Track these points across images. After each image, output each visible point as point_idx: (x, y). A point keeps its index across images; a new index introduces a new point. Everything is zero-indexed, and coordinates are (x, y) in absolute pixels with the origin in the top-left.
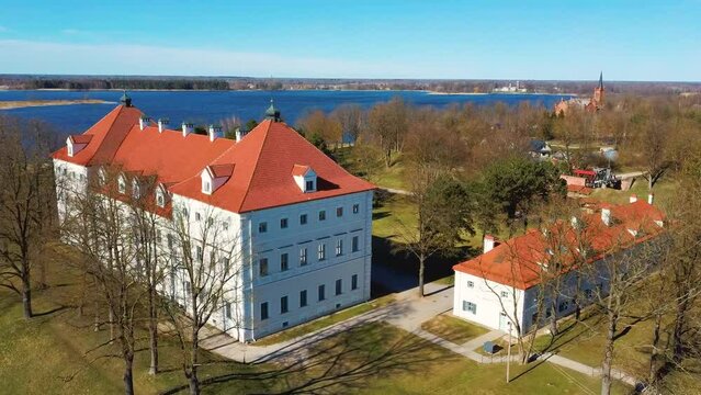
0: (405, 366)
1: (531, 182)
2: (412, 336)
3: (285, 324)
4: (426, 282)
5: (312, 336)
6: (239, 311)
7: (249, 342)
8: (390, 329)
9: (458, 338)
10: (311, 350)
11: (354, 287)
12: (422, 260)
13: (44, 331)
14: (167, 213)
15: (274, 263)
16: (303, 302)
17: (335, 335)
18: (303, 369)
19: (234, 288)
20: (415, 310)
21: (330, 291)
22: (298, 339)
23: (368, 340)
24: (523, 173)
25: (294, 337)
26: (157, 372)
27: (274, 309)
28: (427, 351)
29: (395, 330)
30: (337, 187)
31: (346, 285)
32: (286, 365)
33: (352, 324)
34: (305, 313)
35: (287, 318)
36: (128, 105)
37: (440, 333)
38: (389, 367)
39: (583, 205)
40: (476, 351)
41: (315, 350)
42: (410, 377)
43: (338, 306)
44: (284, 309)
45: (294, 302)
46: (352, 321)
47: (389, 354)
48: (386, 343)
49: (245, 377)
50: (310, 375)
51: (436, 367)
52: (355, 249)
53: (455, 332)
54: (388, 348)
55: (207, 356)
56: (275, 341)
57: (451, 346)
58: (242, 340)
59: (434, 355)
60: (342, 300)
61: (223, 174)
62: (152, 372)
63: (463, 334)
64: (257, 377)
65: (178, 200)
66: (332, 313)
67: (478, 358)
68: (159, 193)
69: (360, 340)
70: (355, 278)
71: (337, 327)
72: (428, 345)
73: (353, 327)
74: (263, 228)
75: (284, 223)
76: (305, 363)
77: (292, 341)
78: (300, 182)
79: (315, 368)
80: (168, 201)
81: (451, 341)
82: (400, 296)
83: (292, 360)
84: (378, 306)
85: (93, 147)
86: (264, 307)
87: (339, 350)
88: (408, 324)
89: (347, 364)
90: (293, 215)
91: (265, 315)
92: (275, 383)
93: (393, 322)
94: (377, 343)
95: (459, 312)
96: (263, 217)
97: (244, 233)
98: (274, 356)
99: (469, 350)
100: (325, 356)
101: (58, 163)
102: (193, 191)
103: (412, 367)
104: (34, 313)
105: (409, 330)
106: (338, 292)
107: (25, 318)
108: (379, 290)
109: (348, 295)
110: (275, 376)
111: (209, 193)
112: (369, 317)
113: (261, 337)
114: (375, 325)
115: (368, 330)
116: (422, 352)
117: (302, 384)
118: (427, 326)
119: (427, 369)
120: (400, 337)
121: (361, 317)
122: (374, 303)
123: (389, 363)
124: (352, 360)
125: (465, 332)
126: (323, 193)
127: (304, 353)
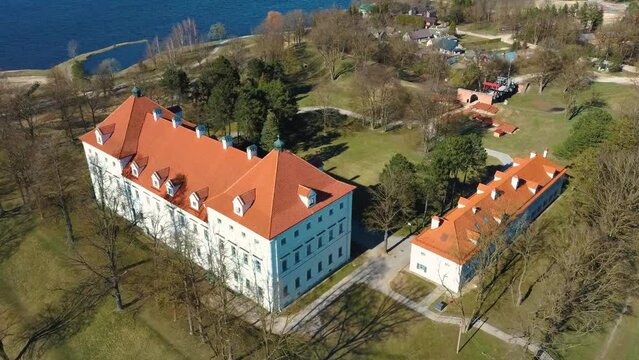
0: (390, 329)
2: (389, 298)
3: (299, 294)
5: (321, 303)
7: (277, 313)
8: (374, 291)
9: (418, 297)
10: (323, 317)
11: (340, 255)
12: (386, 231)
13: (138, 324)
14: (202, 216)
15: (291, 260)
16: (309, 277)
17: (337, 300)
18: (323, 338)
20: (388, 269)
21: (325, 263)
22: (313, 306)
23: (362, 303)
25: (308, 304)
27: (291, 287)
28: (403, 311)
29: (378, 291)
30: (329, 195)
31: (335, 255)
32: (312, 334)
33: (346, 286)
34: (311, 283)
35: (300, 290)
37: (407, 294)
38: (379, 330)
40: (430, 308)
41: (326, 317)
42: (395, 340)
43: (331, 270)
44: (297, 285)
45: (303, 279)
46: (347, 284)
47: (377, 317)
48: (374, 306)
50: (330, 344)
51: (411, 328)
52: (341, 232)
54: (376, 311)
57: (415, 306)
58: (273, 312)
59: (407, 316)
60: (333, 266)
63: (420, 293)
65: (212, 213)
66: (327, 276)
67: (432, 316)
68: (192, 199)
69: (356, 304)
70: (340, 250)
71: (336, 290)
72: (401, 306)
74: (283, 242)
75: (297, 234)
76: (323, 332)
77: (309, 309)
78: (305, 201)
79: (331, 337)
80: (203, 209)
81: (415, 301)
82: (373, 253)
83: (314, 328)
86: (286, 288)
87: (343, 316)
89: (352, 329)
90: (302, 227)
91: (286, 294)
93: (374, 284)
95: (415, 270)
96: (283, 236)
97: (273, 251)
98: (300, 325)
99: (425, 309)
101: (87, 146)
103: (395, 329)
104: (124, 304)
105: (386, 293)
106: (330, 261)
107: (118, 309)
109: (337, 261)
110: (307, 347)
111: (241, 215)
112: (357, 279)
113: (285, 307)
114: (363, 287)
115: (360, 293)
116: (399, 313)
117: (327, 354)
119: (405, 330)
120: (382, 300)
121: (352, 279)
122: (353, 264)
123: (379, 326)
124: (354, 325)
126: (321, 205)
127: (320, 322)
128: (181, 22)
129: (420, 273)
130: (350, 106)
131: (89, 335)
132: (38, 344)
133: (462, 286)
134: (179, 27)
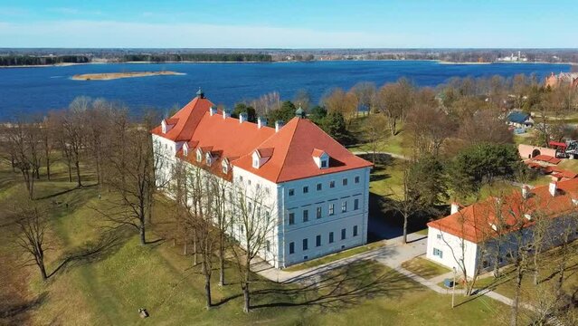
1: (494, 161)
2: (394, 271)
3: (306, 257)
4: (408, 232)
5: (323, 267)
6: (275, 249)
7: (281, 268)
8: (378, 266)
9: (427, 275)
10: (322, 276)
11: (355, 234)
12: (406, 217)
13: (153, 254)
14: (229, 177)
15: (299, 217)
16: (318, 244)
17: (339, 267)
18: (316, 289)
19: (273, 236)
20: (398, 253)
21: (337, 236)
22: (314, 268)
23: (363, 272)
24: (487, 154)
25: (311, 266)
26: (224, 284)
27: (298, 247)
28: (403, 282)
29: (383, 266)
30: (343, 164)
31: (349, 233)
32: (305, 285)
33: (353, 260)
34: (320, 251)
35: (307, 253)
36: (202, 98)
37: (414, 271)
38: (374, 292)
39: (549, 173)
40: (438, 284)
41: (325, 277)
42: (388, 299)
43: (343, 247)
44: (305, 247)
45: (312, 243)
46: (352, 258)
47: (375, 283)
48: (375, 275)
49: (278, 291)
50: (321, 293)
51: (407, 294)
52: (356, 208)
53: (426, 271)
54: (375, 279)
55: (255, 277)
56: (298, 269)
57: (422, 281)
58: (277, 266)
59: (407, 286)
60: (345, 243)
61: (266, 155)
62: (220, 284)
63: (431, 272)
64: (286, 292)
65: (237, 171)
66: (338, 252)
67: (438, 290)
68: (224, 164)
69: (357, 272)
70: (355, 228)
71: (342, 261)
72: (405, 278)
73: (353, 262)
74: (292, 193)
75: (306, 190)
76: (318, 285)
77: (310, 270)
78: (318, 161)
79: (324, 289)
80: (230, 171)
81: (422, 277)
82: (389, 242)
83: (309, 282)
84: (372, 248)
85: (180, 126)
86: (292, 246)
87: (341, 278)
88: (392, 263)
89: (347, 288)
90: (312, 183)
91: (292, 251)
92: (297, 297)
93: (381, 261)
94: (368, 275)
95: (430, 256)
96: (292, 185)
97: (279, 196)
98: (297, 279)
99: (432, 284)
100: (331, 281)
101: (155, 137)
102: (247, 165)
103: (391, 293)
104: (147, 241)
105: (393, 267)
106: (343, 237)
107: (141, 244)
108: (373, 237)
109: (351, 241)
110: (298, 292)
111: (257, 167)
112: (365, 256)
113: (289, 265)
114: (369, 262)
115: (363, 266)
116: (399, 282)
117: (315, 298)
118: (406, 265)
119: (401, 295)
120: (385, 272)
121: (359, 256)
122: (369, 246)
123: (374, 289)
124: (349, 285)
125: (433, 270)
126: (333, 169)
127: (317, 279)
128: (268, 94)
129: (436, 259)
130: (402, 153)
131: (112, 261)
132: (70, 263)
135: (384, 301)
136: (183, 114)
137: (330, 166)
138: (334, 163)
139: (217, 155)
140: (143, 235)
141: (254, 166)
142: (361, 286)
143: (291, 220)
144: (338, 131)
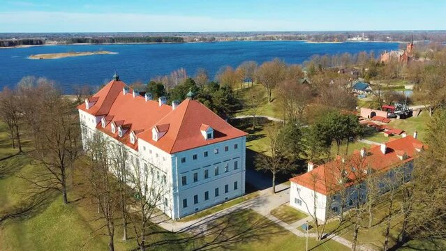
0: (258, 237)
2: (265, 218)
3: (197, 209)
4: (276, 184)
5: (210, 217)
6: (171, 203)
7: (177, 220)
8: (253, 214)
9: (289, 220)
10: (209, 225)
11: (236, 188)
12: (274, 173)
13: (73, 212)
14: (135, 147)
15: (190, 179)
16: (207, 198)
17: (223, 217)
18: (203, 237)
20: (269, 202)
21: (222, 190)
22: (203, 218)
23: (241, 220)
25: (201, 217)
26: (127, 238)
27: (190, 202)
28: (272, 228)
29: (257, 214)
30: (225, 135)
31: (231, 187)
32: (195, 234)
33: (233, 209)
34: (208, 203)
35: (197, 206)
36: (117, 80)
37: (280, 217)
38: (249, 237)
39: (382, 130)
40: (298, 228)
41: (211, 225)
42: (259, 244)
43: (226, 198)
44: (196, 201)
45: (201, 198)
46: (233, 208)
47: (249, 229)
48: (250, 223)
49: (171, 242)
50: (207, 240)
51: (274, 238)
52: (236, 168)
53: (289, 217)
54: (250, 226)
55: (155, 230)
56: (191, 219)
57: (285, 225)
58: (173, 218)
59: (275, 230)
60: (228, 195)
61: (163, 130)
62: (124, 239)
63: (293, 217)
64: (178, 241)
65: (141, 143)
66: (223, 203)
67: (298, 233)
68: (131, 135)
69: (237, 220)
70: (236, 183)
71: (225, 211)
72: (273, 224)
73: (234, 212)
74: (184, 160)
75: (195, 157)
76: (205, 233)
77: (200, 220)
78: (204, 134)
79: (209, 237)
80: (136, 141)
81: (286, 222)
82: (262, 193)
83: (198, 231)
84: (249, 198)
85: (99, 104)
86: (185, 201)
87: (224, 226)
88: (263, 211)
89: (227, 235)
90: (200, 152)
91: (185, 205)
92: (187, 245)
93: (255, 210)
94: (244, 222)
95: (293, 204)
96: (183, 155)
97: (173, 164)
98: (189, 228)
99: (293, 228)
100: (216, 229)
101: (81, 112)
102: (148, 138)
103: (261, 238)
104: (68, 201)
105: (264, 215)
106: (226, 191)
107: (64, 204)
108: (250, 188)
109: (232, 193)
110: (188, 240)
111: (156, 140)
112: (242, 206)
113: (183, 217)
114: (246, 211)
115: (242, 214)
116: (268, 226)
117: (201, 246)
118: (273, 213)
119: (269, 239)
120: (258, 219)
121: (239, 206)
122: (246, 197)
123: (249, 235)
124: (230, 232)
126: (217, 139)
127: (205, 228)
128: (176, 71)
129: (296, 206)
131: (40, 218)
132: (5, 222)
133: (327, 218)
134: (175, 73)
135: (256, 245)
136: (102, 93)
137: (214, 137)
138: (217, 134)
139: (127, 128)
140: (65, 196)
141: (153, 139)
142: (239, 232)
143: (184, 181)
144: (227, 102)
